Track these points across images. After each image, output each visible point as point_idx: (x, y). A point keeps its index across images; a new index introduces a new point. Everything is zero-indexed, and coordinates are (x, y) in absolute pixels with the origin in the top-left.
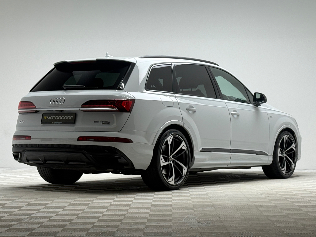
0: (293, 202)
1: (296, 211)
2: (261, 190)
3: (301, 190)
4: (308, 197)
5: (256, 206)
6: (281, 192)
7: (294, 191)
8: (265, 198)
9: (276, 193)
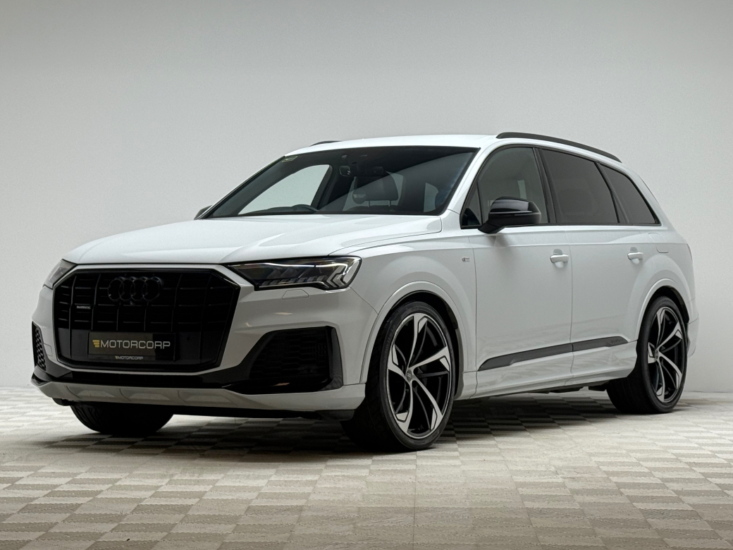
0: (632, 499)
1: (633, 530)
2: (560, 459)
3: (667, 456)
4: (677, 480)
5: (530, 512)
6: (611, 464)
7: (646, 460)
8: (563, 486)
9: (598, 468)
